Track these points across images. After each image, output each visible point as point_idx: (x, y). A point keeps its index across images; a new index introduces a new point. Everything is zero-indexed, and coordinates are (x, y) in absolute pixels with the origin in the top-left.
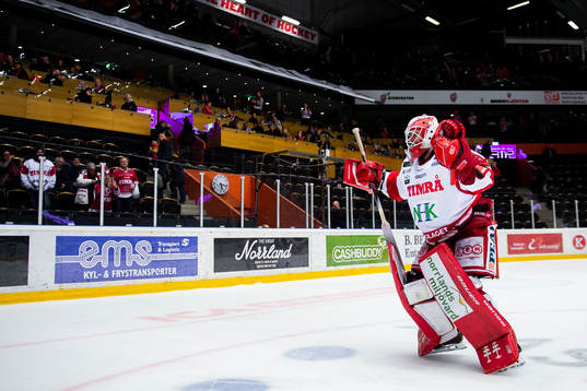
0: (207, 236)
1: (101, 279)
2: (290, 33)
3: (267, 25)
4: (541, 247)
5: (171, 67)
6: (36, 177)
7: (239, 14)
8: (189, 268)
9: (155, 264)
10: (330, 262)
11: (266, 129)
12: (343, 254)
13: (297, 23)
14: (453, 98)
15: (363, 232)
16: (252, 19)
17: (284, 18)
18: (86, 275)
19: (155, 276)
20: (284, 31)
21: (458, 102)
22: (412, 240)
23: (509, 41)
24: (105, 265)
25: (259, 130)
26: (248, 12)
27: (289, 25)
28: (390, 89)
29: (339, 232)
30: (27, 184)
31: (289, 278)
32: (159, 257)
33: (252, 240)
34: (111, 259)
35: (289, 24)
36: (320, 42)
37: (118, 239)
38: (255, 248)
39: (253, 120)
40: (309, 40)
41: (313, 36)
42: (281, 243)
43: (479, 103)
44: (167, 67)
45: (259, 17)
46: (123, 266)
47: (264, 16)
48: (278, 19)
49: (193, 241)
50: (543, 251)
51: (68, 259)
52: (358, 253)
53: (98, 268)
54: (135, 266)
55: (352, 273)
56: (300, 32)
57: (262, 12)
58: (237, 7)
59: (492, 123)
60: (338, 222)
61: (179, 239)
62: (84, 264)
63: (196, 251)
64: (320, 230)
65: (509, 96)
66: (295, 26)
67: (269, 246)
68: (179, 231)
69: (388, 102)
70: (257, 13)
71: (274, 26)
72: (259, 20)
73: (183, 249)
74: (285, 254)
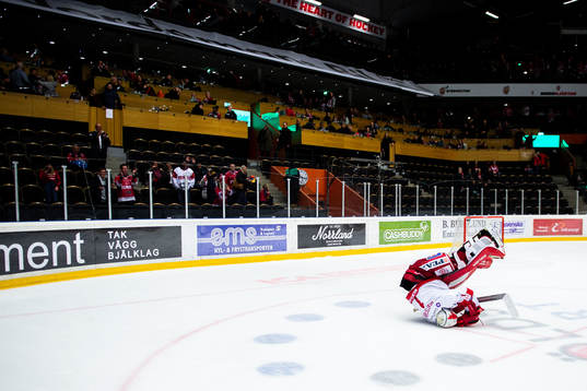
0: (292, 224)
1: (225, 253)
2: (361, 30)
3: (340, 23)
4: (563, 230)
5: (260, 71)
6: (182, 181)
7: (316, 16)
8: (281, 246)
9: (258, 243)
10: (382, 241)
11: (338, 127)
12: (393, 235)
13: (367, 20)
14: (506, 90)
15: (408, 218)
16: (327, 19)
17: (356, 16)
18: (216, 251)
19: (259, 251)
20: (355, 28)
21: (510, 94)
22: (449, 224)
23: (565, 32)
24: (227, 244)
25: (331, 129)
26: (324, 13)
27: (360, 23)
28: (450, 82)
29: (389, 219)
30: (177, 185)
31: (351, 252)
32: (262, 238)
33: (324, 226)
34: (231, 240)
35: (360, 21)
36: (388, 36)
37: (235, 227)
38: (327, 232)
39: (327, 119)
40: (379, 35)
41: (382, 31)
42: (346, 228)
43: (530, 95)
44: (256, 71)
45: (334, 16)
46: (239, 245)
47: (337, 15)
48: (349, 17)
49: (284, 226)
50: (564, 233)
51: (205, 240)
52: (404, 234)
53: (223, 246)
54: (246, 245)
55: (399, 249)
56: (370, 29)
57: (336, 12)
58: (314, 9)
59: (541, 114)
60: (389, 211)
61: (275, 226)
62: (215, 243)
63: (285, 234)
64: (375, 217)
65: (558, 88)
66: (365, 23)
67: (336, 230)
68: (273, 221)
69: (446, 95)
70: (331, 13)
71: (347, 24)
72: (333, 20)
73: (277, 233)
74: (348, 236)
